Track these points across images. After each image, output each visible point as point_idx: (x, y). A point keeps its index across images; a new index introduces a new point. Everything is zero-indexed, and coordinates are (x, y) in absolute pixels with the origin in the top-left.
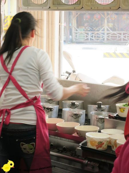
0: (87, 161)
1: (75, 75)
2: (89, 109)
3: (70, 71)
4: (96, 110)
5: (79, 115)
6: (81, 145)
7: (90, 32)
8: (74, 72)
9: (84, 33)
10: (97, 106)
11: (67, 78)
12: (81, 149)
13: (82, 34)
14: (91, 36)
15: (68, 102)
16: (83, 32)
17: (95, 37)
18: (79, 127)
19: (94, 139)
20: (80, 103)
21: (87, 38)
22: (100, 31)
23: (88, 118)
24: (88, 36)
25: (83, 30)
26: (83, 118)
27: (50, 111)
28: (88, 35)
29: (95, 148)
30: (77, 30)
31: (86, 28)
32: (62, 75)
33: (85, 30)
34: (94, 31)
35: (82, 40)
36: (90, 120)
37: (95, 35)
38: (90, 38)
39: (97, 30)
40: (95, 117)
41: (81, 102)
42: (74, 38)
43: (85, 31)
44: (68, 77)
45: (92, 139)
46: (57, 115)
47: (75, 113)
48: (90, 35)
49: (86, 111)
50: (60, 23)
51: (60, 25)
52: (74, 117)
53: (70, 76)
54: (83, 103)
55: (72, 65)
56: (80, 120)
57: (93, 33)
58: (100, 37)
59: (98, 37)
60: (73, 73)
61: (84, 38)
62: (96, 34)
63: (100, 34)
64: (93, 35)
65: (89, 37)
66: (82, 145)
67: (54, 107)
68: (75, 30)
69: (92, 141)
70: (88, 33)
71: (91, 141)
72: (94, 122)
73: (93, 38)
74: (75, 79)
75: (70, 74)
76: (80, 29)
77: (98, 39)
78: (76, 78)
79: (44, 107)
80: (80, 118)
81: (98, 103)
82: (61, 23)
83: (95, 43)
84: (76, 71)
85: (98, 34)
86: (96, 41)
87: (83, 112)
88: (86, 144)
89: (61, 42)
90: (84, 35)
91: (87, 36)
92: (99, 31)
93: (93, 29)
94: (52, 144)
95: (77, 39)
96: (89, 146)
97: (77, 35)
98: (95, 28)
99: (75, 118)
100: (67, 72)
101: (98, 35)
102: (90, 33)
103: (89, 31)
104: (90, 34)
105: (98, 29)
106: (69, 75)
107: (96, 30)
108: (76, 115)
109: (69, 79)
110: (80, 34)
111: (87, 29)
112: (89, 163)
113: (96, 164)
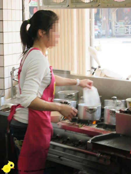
1: (100, 70)
3: (96, 67)
5: (94, 110)
8: (99, 67)
9: (124, 26)
12: (91, 142)
13: (122, 27)
21: (127, 31)
25: (122, 24)
26: (98, 113)
35: (122, 34)
50: (90, 18)
51: (90, 21)
52: (90, 112)
53: (95, 71)
54: (101, 98)
56: (95, 115)
61: (124, 32)
65: (130, 31)
70: (128, 27)
74: (100, 74)
75: (95, 69)
80: (95, 112)
82: (92, 19)
84: (101, 67)
89: (91, 37)
90: (124, 29)
94: (68, 138)
95: (117, 33)
104: (130, 27)
108: (91, 110)
109: (94, 75)
112: (101, 155)
113: (108, 157)
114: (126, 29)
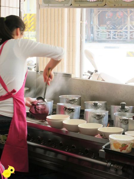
0: (110, 164)
1: (98, 74)
2: (112, 110)
3: (92, 70)
4: (120, 111)
5: (101, 116)
6: (104, 147)
7: (113, 30)
8: (96, 71)
9: (106, 31)
10: (120, 107)
11: (89, 78)
12: (104, 151)
13: (103, 32)
15: (90, 102)
16: (105, 30)
17: (118, 35)
18: (102, 128)
19: (118, 141)
20: (102, 104)
23: (111, 119)
24: (110, 35)
25: (104, 28)
26: (105, 120)
27: (72, 112)
28: (111, 33)
29: (119, 150)
30: (98, 29)
31: (108, 27)
32: (83, 75)
33: (107, 28)
34: (117, 29)
35: (104, 39)
36: (113, 121)
37: (118, 34)
38: (113, 37)
39: (120, 28)
40: (119, 118)
41: (104, 102)
42: (96, 36)
43: (107, 29)
45: (115, 141)
46: (79, 116)
47: (98, 114)
48: (113, 33)
49: (109, 112)
50: (81, 21)
51: (81, 23)
52: (97, 118)
53: (92, 75)
54: (106, 104)
55: (94, 64)
56: (102, 121)
57: (115, 32)
58: (122, 35)
59: (120, 35)
60: (95, 72)
61: (106, 37)
62: (119, 33)
63: (122, 33)
66: (105, 147)
67: (76, 108)
69: (116, 143)
70: (110, 31)
71: (114, 143)
72: (118, 123)
73: (116, 37)
74: (97, 79)
75: (92, 74)
76: (102, 27)
77: (120, 38)
78: (98, 77)
79: (65, 108)
80: (103, 119)
81: (121, 104)
82: (83, 21)
83: (117, 42)
84: (98, 71)
85: (121, 32)
86: (119, 39)
87: (106, 113)
88: (109, 146)
89: (82, 40)
90: (106, 34)
91: (109, 35)
92: (122, 29)
93: (115, 27)
95: (99, 38)
96: (113, 148)
97: (99, 34)
98: (117, 27)
99: (98, 119)
100: (89, 72)
101: (121, 34)
102: (113, 31)
103: (111, 29)
104: (112, 32)
105: (121, 27)
106: (91, 75)
107: (119, 28)
108: (98, 116)
109: (91, 79)
111: (109, 28)
112: (112, 165)
113: (120, 167)
114: (108, 34)
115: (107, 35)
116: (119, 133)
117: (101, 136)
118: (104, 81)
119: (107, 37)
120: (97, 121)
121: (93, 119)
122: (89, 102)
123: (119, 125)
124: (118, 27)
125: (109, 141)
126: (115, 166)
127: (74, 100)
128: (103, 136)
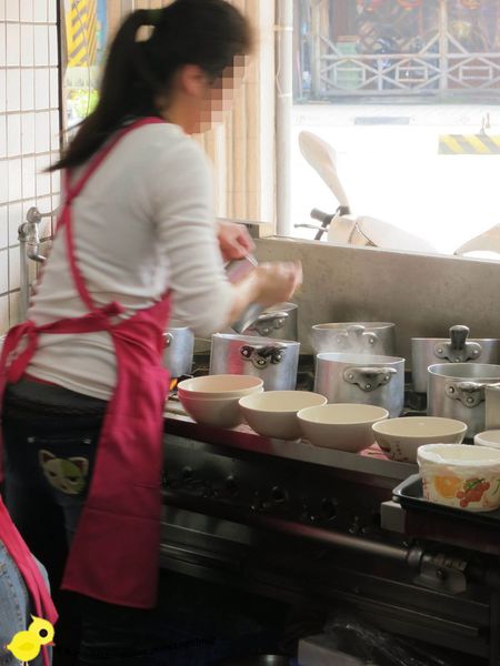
0: (420, 554)
1: (350, 222)
2: (418, 356)
4: (446, 358)
5: (380, 379)
6: (399, 493)
7: (384, 56)
8: (344, 211)
9: (358, 60)
10: (449, 342)
11: (318, 237)
12: (399, 506)
13: (349, 63)
14: (385, 71)
15: (331, 327)
16: (354, 57)
17: (402, 74)
18: (384, 422)
19: (450, 468)
20: (379, 332)
21: (371, 79)
22: (421, 53)
23: (413, 387)
24: (374, 75)
25: (353, 50)
26: (395, 391)
27: (272, 362)
28: (376, 68)
29: (455, 503)
30: (330, 51)
31: (365, 43)
33: (364, 48)
34: (399, 52)
35: (353, 90)
36: (424, 395)
37: (404, 68)
38: (385, 82)
39: (411, 46)
40: (447, 386)
41: (384, 327)
42: (323, 81)
43: (365, 53)
44: (321, 233)
45: (443, 468)
46: (295, 380)
47: (365, 369)
48: (385, 68)
49: (408, 364)
51: (276, 33)
52: (362, 385)
53: (328, 227)
54: (392, 331)
55: (335, 187)
56: (384, 396)
57: (393, 61)
58: (420, 74)
59: (413, 75)
60: (341, 215)
61: (360, 82)
62: (405, 65)
63: (421, 65)
64: (393, 67)
65: (380, 76)
66: (404, 492)
68: (325, 50)
69: (444, 477)
70: (375, 61)
71: (437, 477)
72: (442, 405)
73: (397, 81)
74: (348, 238)
75: (327, 220)
76: (346, 45)
77: (413, 85)
78: (352, 233)
79: (245, 348)
80: (385, 387)
81: (453, 332)
82: (282, 25)
83: (401, 100)
85: (413, 63)
86: (408, 90)
87: (395, 366)
88: (418, 487)
90: (359, 69)
91: (369, 75)
92: (417, 51)
93: (392, 42)
95: (333, 86)
96: (432, 495)
97: (332, 70)
98: (399, 42)
99: (366, 390)
100: (316, 214)
101: (413, 68)
102: (384, 60)
103: (379, 52)
104: (381, 64)
105: (412, 43)
106: (324, 226)
107: (407, 47)
108: (369, 376)
109: (324, 238)
110: (342, 65)
111: (370, 47)
112: (427, 558)
113: (456, 564)
114: (367, 72)
115: (364, 75)
116: (452, 439)
117: (386, 450)
118: (374, 245)
119: (365, 82)
120: (367, 396)
121: (347, 389)
122: (328, 327)
123: (447, 409)
124: (404, 44)
125: (416, 469)
126: (439, 561)
127: (270, 321)
128: (394, 449)
